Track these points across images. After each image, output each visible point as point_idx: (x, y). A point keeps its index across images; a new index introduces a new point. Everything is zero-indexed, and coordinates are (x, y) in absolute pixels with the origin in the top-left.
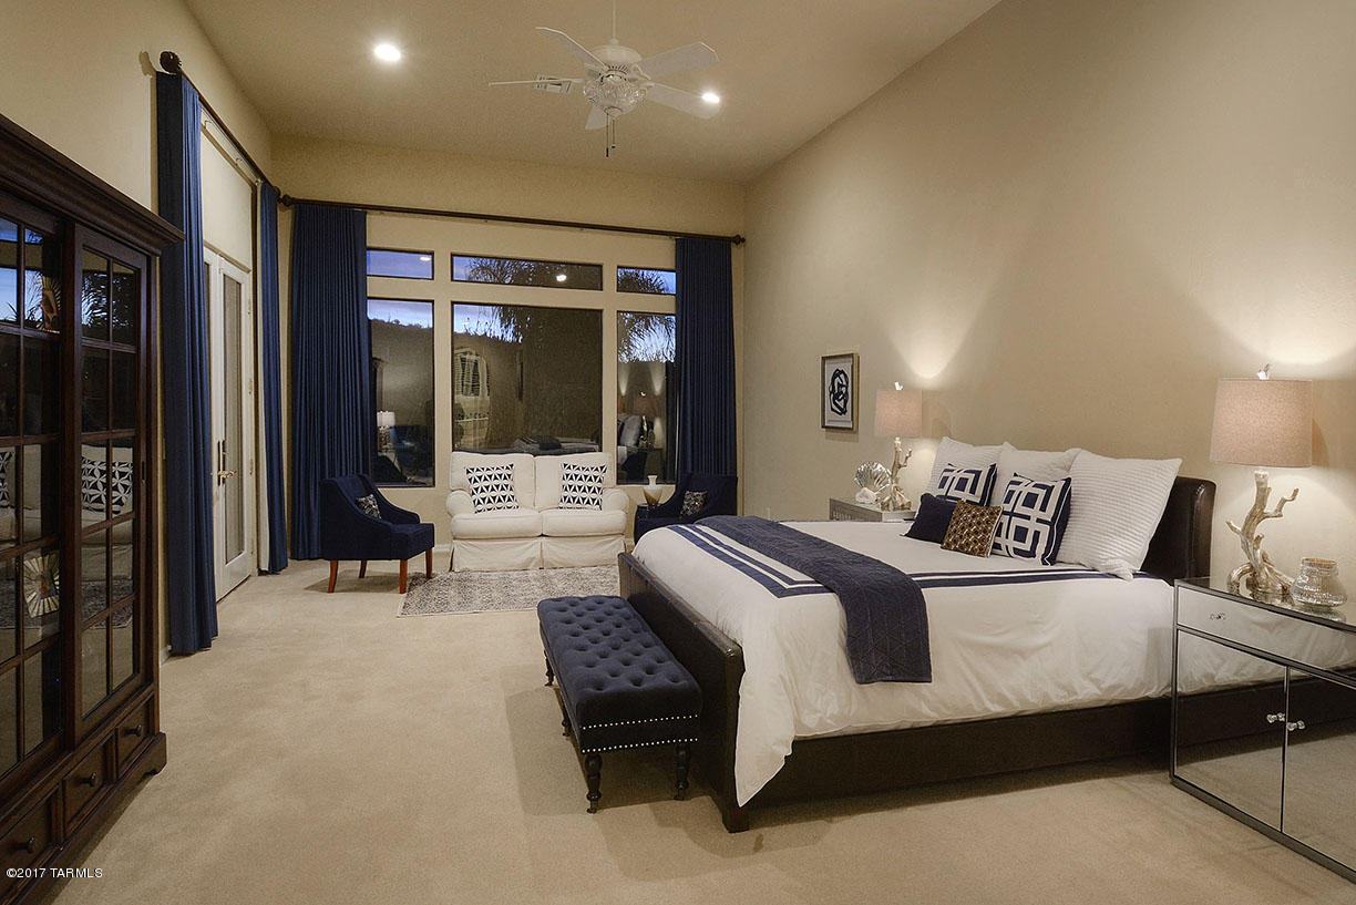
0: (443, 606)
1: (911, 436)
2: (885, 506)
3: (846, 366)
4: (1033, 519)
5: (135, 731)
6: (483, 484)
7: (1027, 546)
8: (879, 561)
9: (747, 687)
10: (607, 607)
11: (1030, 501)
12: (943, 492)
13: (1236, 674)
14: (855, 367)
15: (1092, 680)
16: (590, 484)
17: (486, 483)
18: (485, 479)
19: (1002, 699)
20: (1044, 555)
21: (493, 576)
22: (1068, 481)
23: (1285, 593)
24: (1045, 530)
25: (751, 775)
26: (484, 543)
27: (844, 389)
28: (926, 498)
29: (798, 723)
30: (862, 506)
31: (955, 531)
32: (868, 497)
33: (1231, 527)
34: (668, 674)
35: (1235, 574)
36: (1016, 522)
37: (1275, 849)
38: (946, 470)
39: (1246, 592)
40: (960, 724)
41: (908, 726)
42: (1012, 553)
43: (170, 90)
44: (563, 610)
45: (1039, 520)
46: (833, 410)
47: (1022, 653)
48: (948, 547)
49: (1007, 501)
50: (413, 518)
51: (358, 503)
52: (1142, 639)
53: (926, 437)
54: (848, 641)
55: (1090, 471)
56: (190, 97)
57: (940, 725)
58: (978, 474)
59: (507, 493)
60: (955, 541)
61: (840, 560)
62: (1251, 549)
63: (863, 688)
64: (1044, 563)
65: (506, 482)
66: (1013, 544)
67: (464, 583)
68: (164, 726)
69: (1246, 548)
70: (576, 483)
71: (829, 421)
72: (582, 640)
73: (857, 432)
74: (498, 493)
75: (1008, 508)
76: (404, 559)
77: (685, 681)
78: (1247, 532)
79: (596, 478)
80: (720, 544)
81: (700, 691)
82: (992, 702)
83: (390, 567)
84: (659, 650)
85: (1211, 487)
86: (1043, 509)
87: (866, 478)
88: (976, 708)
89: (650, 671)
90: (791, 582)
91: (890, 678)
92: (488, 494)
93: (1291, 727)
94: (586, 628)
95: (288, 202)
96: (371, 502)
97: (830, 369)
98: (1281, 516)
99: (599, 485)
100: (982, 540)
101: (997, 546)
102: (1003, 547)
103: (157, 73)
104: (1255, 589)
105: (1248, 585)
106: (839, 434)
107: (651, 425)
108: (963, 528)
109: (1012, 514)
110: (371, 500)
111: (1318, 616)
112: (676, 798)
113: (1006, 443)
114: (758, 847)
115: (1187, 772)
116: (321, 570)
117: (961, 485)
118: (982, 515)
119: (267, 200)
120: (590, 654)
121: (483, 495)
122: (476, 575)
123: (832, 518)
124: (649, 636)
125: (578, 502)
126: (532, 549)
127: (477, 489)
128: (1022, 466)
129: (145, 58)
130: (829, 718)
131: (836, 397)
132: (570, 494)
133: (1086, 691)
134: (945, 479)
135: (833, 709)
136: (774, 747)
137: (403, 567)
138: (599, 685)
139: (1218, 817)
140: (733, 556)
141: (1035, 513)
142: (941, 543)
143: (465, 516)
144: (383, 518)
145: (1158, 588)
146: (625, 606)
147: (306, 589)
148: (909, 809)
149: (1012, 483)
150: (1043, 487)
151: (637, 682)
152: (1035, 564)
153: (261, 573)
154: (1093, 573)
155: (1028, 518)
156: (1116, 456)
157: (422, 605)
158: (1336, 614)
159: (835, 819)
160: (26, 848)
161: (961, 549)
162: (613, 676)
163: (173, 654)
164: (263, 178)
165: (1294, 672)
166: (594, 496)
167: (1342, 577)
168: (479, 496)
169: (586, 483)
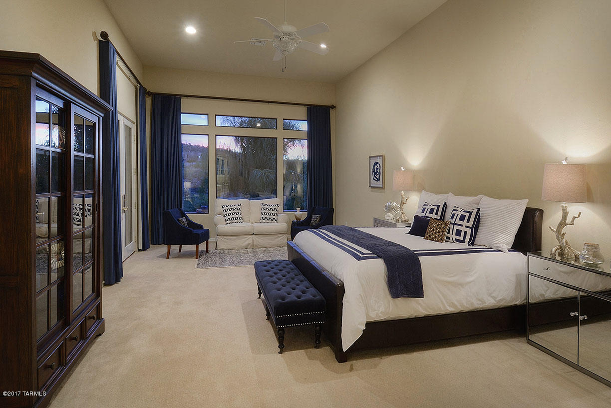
0: (214, 265)
1: (409, 190)
2: (397, 221)
3: (379, 161)
4: (464, 226)
5: (93, 318)
6: (228, 212)
7: (461, 238)
8: (399, 245)
9: (346, 300)
10: (283, 264)
11: (462, 218)
12: (423, 214)
13: (553, 294)
14: (384, 160)
15: (492, 297)
16: (273, 212)
17: (230, 212)
18: (230, 210)
19: (453, 305)
20: (469, 242)
21: (234, 251)
22: (479, 209)
23: (577, 258)
24: (469, 231)
25: (349, 338)
26: (229, 237)
27: (379, 170)
28: (416, 217)
29: (367, 315)
30: (387, 220)
31: (430, 232)
32: (390, 217)
33: (552, 229)
34: (311, 294)
35: (554, 250)
36: (456, 227)
37: (576, 373)
38: (424, 205)
39: (558, 258)
40: (436, 316)
41: (413, 317)
42: (455, 241)
43: (104, 47)
44: (265, 266)
45: (466, 227)
46: (374, 179)
47: (461, 285)
48: (427, 238)
49: (452, 218)
50: (201, 227)
51: (178, 220)
52: (513, 279)
53: (414, 191)
54: (388, 279)
55: (488, 205)
56: (112, 50)
57: (426, 317)
58: (439, 206)
59: (239, 216)
60: (430, 236)
61: (382, 244)
62: (560, 239)
63: (394, 300)
64: (469, 245)
65: (238, 211)
66: (455, 237)
67: (222, 254)
68: (104, 316)
69: (558, 239)
70: (267, 211)
71: (372, 184)
72: (274, 279)
73: (384, 189)
74: (235, 216)
75: (453, 221)
76: (197, 244)
77: (319, 297)
78: (558, 231)
79: (275, 209)
80: (331, 237)
81: (325, 301)
82: (449, 306)
83: (191, 248)
84: (306, 283)
85: (541, 211)
86: (468, 221)
87: (390, 209)
88: (442, 309)
89: (304, 292)
90: (363, 254)
91: (406, 296)
92: (231, 217)
93: (581, 318)
94: (276, 274)
95: (150, 94)
96: (184, 220)
97: (373, 162)
98: (573, 224)
99: (276, 212)
100: (442, 235)
101: (448, 238)
102: (451, 239)
103: (99, 40)
104: (562, 256)
105: (559, 255)
106: (376, 190)
107: (296, 187)
108: (433, 230)
109: (454, 224)
110: (184, 219)
111: (592, 269)
112: (315, 347)
113: (450, 193)
114: (351, 369)
115: (534, 338)
116: (164, 249)
117: (432, 211)
118: (442, 224)
119: (141, 93)
120: (278, 285)
121: (229, 217)
122: (226, 251)
123: (375, 226)
124: (302, 277)
125: (268, 220)
126: (249, 240)
127: (226, 214)
128: (458, 203)
129: (94, 34)
130: (381, 313)
131: (375, 174)
132: (264, 216)
133: (489, 302)
134: (425, 209)
135: (382, 309)
136: (359, 326)
137: (197, 248)
138: (283, 298)
139: (549, 358)
140: (337, 242)
141: (465, 223)
142: (424, 237)
143: (221, 226)
144: (189, 227)
145: (519, 256)
146: (291, 264)
147: (158, 257)
148: (415, 353)
149: (454, 210)
150: (468, 212)
151: (299, 297)
152: (465, 246)
153: (139, 250)
154: (491, 250)
155: (462, 225)
156: (500, 198)
157: (205, 264)
158: (599, 268)
159: (383, 357)
160: (51, 367)
161: (432, 239)
162: (289, 294)
163: (105, 285)
164: (140, 84)
165: (581, 293)
166: (274, 217)
167: (602, 251)
168: (227, 217)
169: (271, 212)
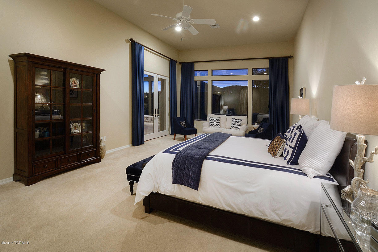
14: (304, 92)
18: (213, 120)
24: (291, 150)
29: (158, 189)
50: (193, 127)
51: (180, 123)
54: (172, 169)
64: (288, 163)
65: (217, 121)
74: (215, 124)
79: (239, 122)
95: (180, 63)
103: (131, 42)
119: (173, 63)
121: (212, 124)
125: (234, 127)
141: (290, 143)
143: (206, 128)
153: (170, 135)
161: (270, 153)
164: (171, 59)
166: (238, 126)
169: (236, 123)
